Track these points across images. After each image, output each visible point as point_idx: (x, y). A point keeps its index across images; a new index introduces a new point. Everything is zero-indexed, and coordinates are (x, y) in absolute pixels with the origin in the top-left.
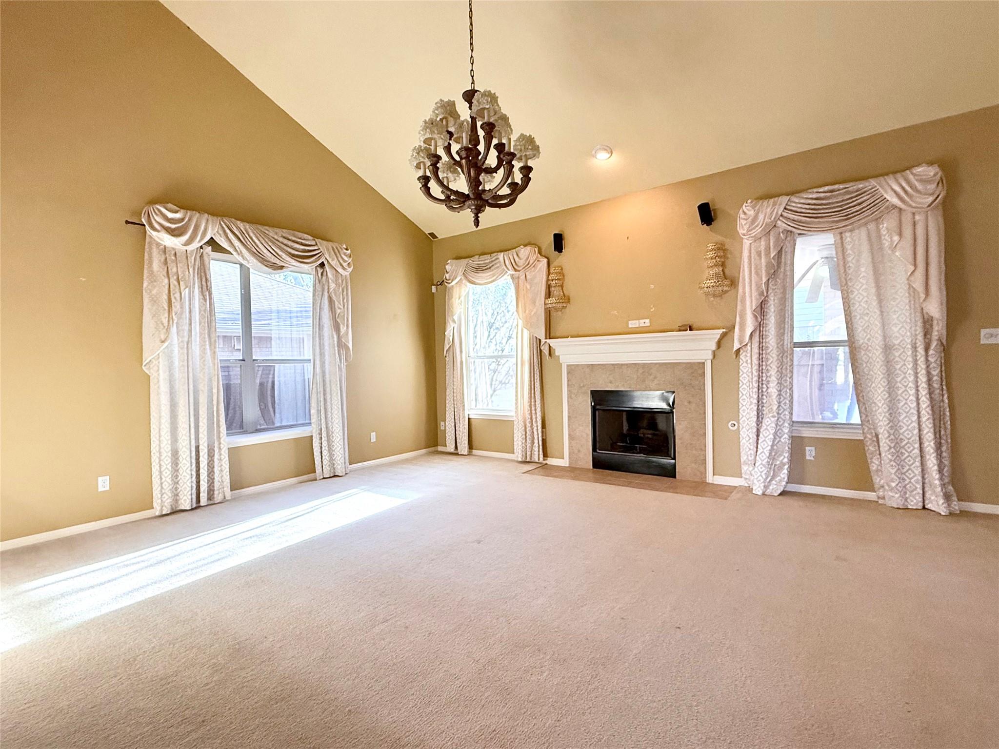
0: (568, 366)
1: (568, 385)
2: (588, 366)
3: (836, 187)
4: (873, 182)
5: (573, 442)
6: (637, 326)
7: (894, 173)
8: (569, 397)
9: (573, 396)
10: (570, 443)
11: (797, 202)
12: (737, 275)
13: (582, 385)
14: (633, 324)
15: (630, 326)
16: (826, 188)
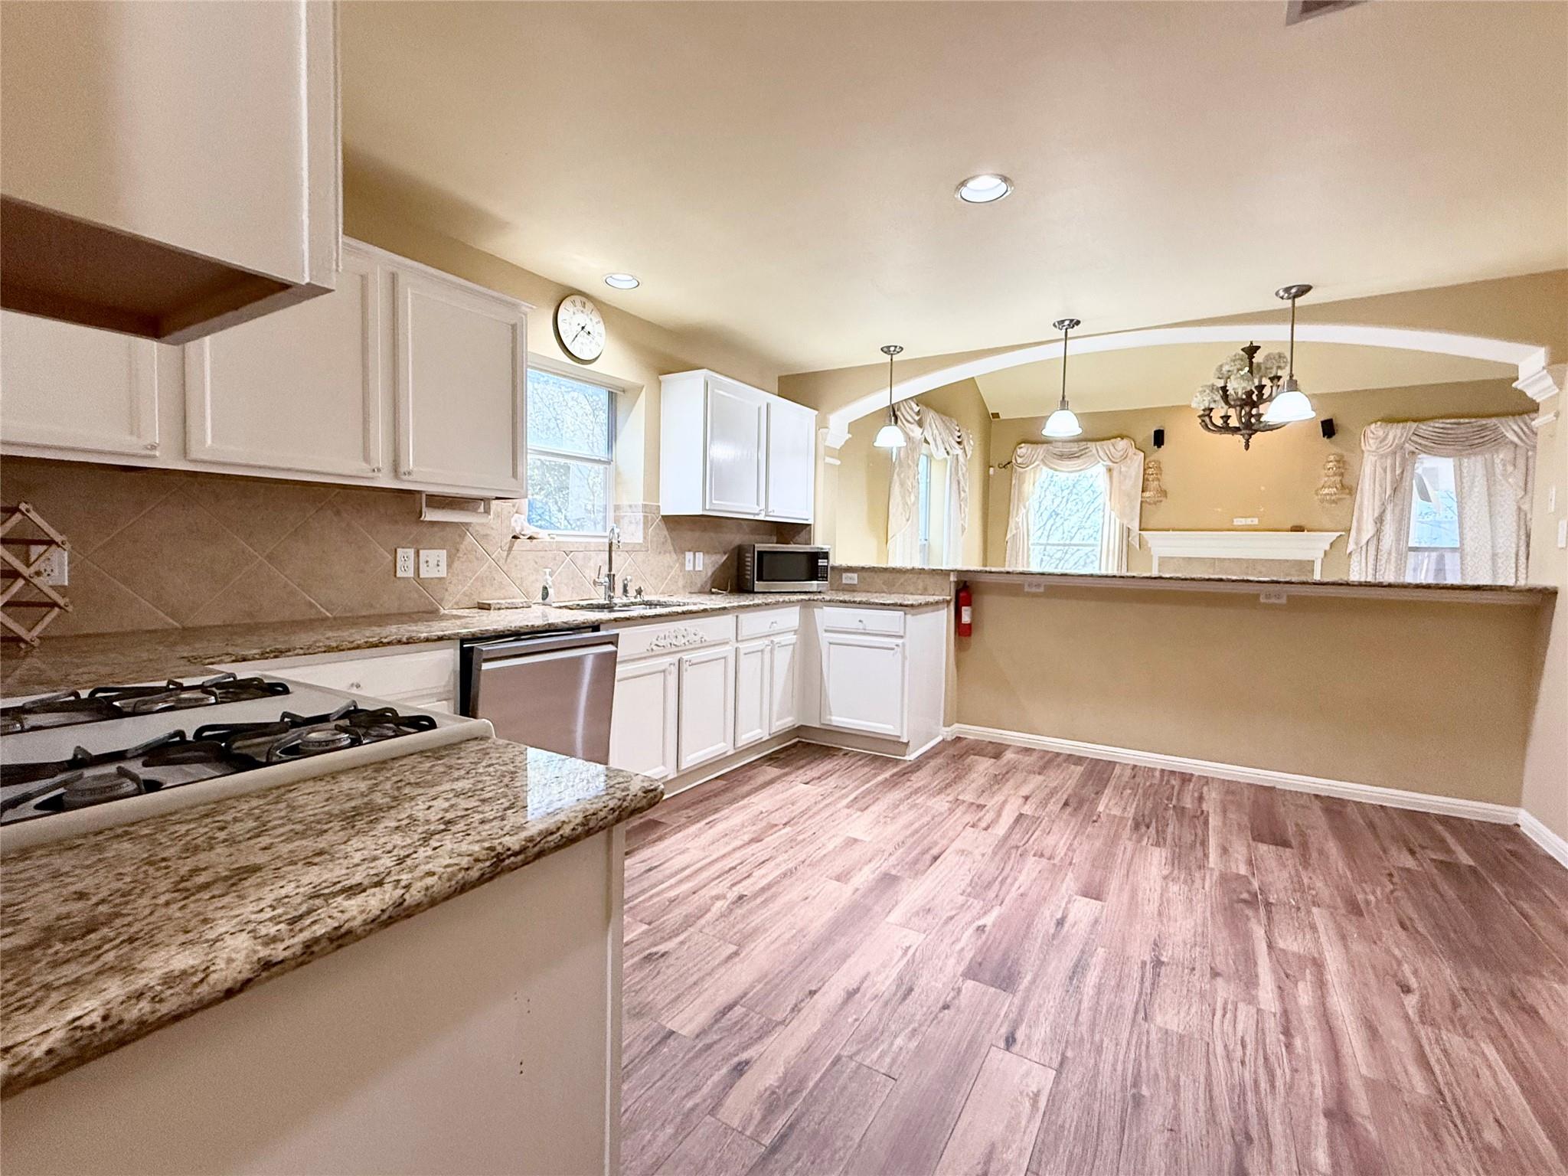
0: (1160, 558)
2: (1184, 558)
3: (1462, 420)
4: (1494, 420)
6: (1244, 524)
7: (1513, 415)
11: (1425, 428)
12: (1354, 485)
14: (1239, 522)
15: (1235, 524)
16: (1453, 421)
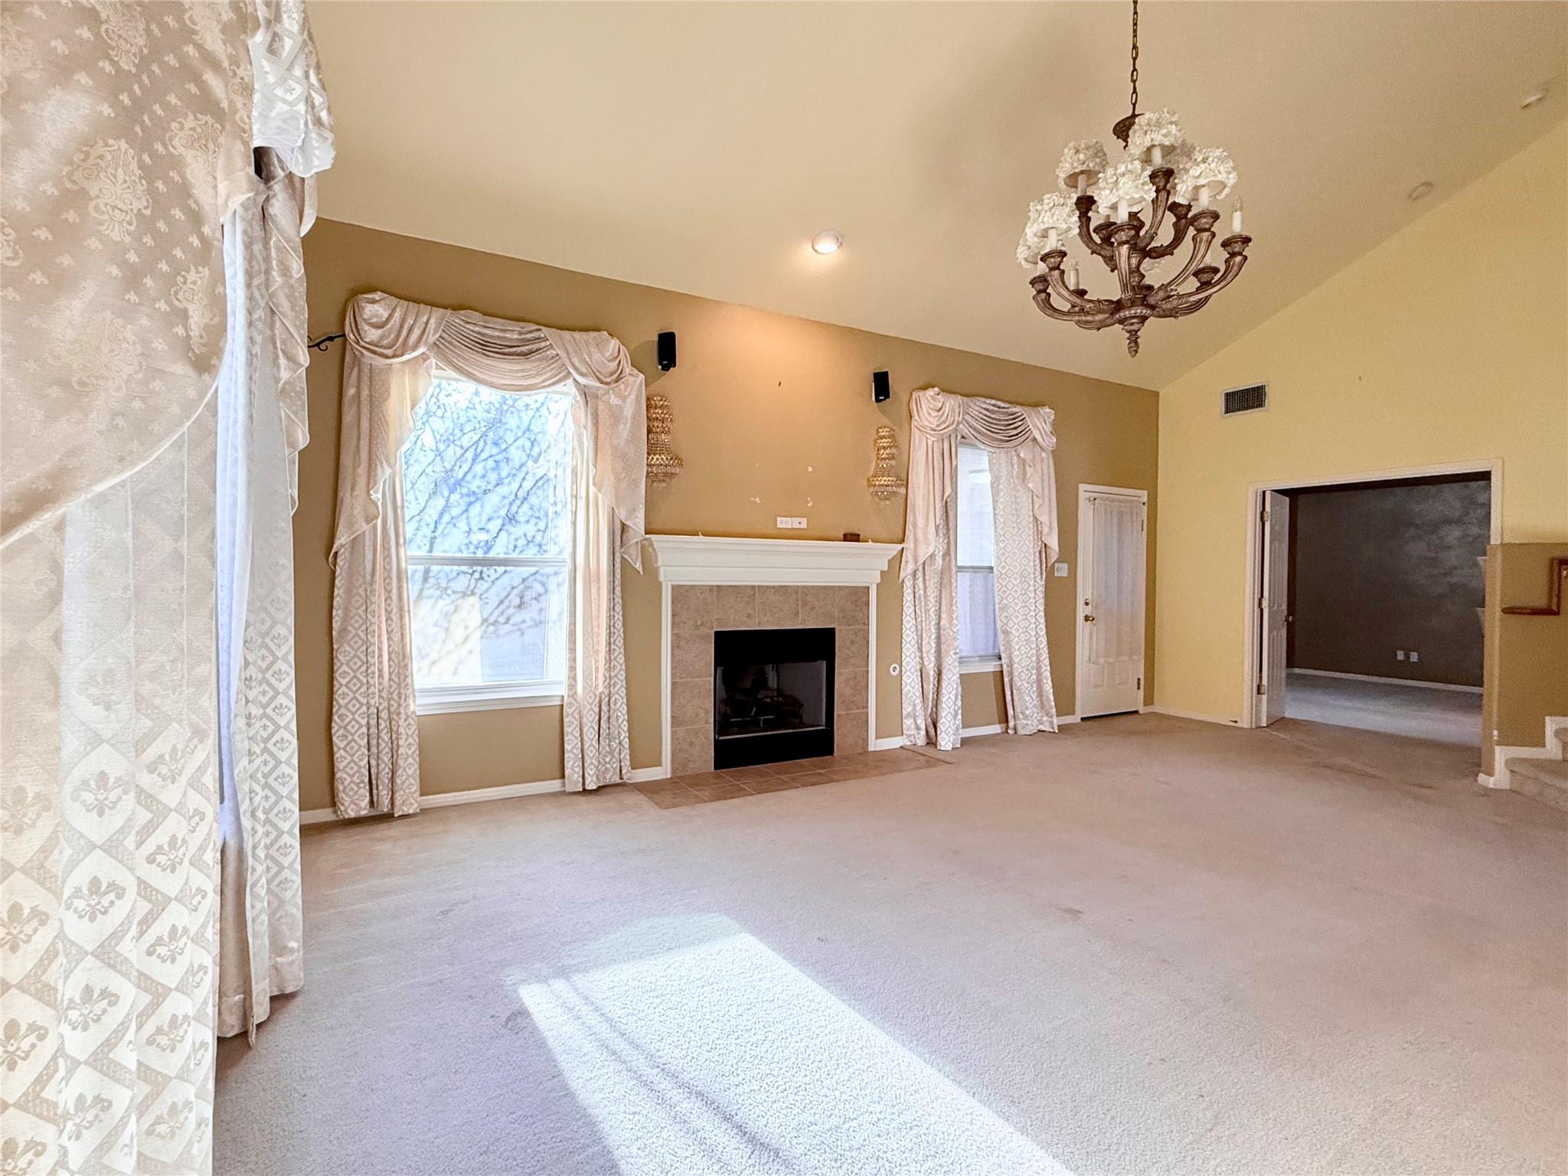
0: (674, 587)
1: (673, 624)
2: (711, 588)
4: (1024, 410)
5: (680, 730)
6: (790, 527)
7: (1030, 406)
8: (675, 646)
9: (683, 643)
10: (673, 733)
12: (904, 476)
13: (699, 623)
14: (784, 523)
15: (779, 526)
